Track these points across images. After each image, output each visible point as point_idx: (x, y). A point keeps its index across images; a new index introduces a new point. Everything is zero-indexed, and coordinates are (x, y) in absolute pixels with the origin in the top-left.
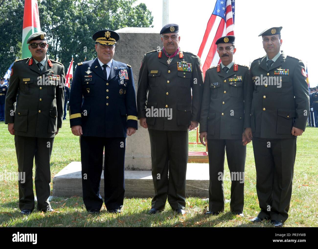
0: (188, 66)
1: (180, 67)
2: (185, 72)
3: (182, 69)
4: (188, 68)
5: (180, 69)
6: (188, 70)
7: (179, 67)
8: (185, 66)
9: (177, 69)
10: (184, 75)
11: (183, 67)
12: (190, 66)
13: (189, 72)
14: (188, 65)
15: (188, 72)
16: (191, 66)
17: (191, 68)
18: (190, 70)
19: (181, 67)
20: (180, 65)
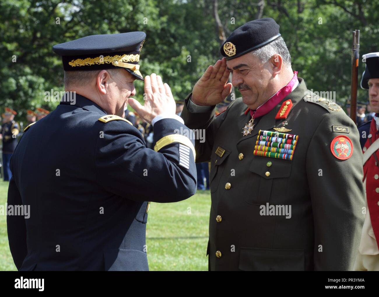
0: (286, 143)
1: (262, 146)
2: (272, 159)
3: (265, 151)
4: (283, 148)
5: (261, 150)
6: (282, 153)
7: (259, 144)
8: (276, 142)
9: (254, 149)
10: (269, 169)
11: (270, 146)
12: (292, 144)
13: (284, 159)
14: (289, 138)
15: (280, 159)
16: (295, 142)
17: (292, 149)
18: (289, 154)
19: (266, 145)
20: (264, 140)
